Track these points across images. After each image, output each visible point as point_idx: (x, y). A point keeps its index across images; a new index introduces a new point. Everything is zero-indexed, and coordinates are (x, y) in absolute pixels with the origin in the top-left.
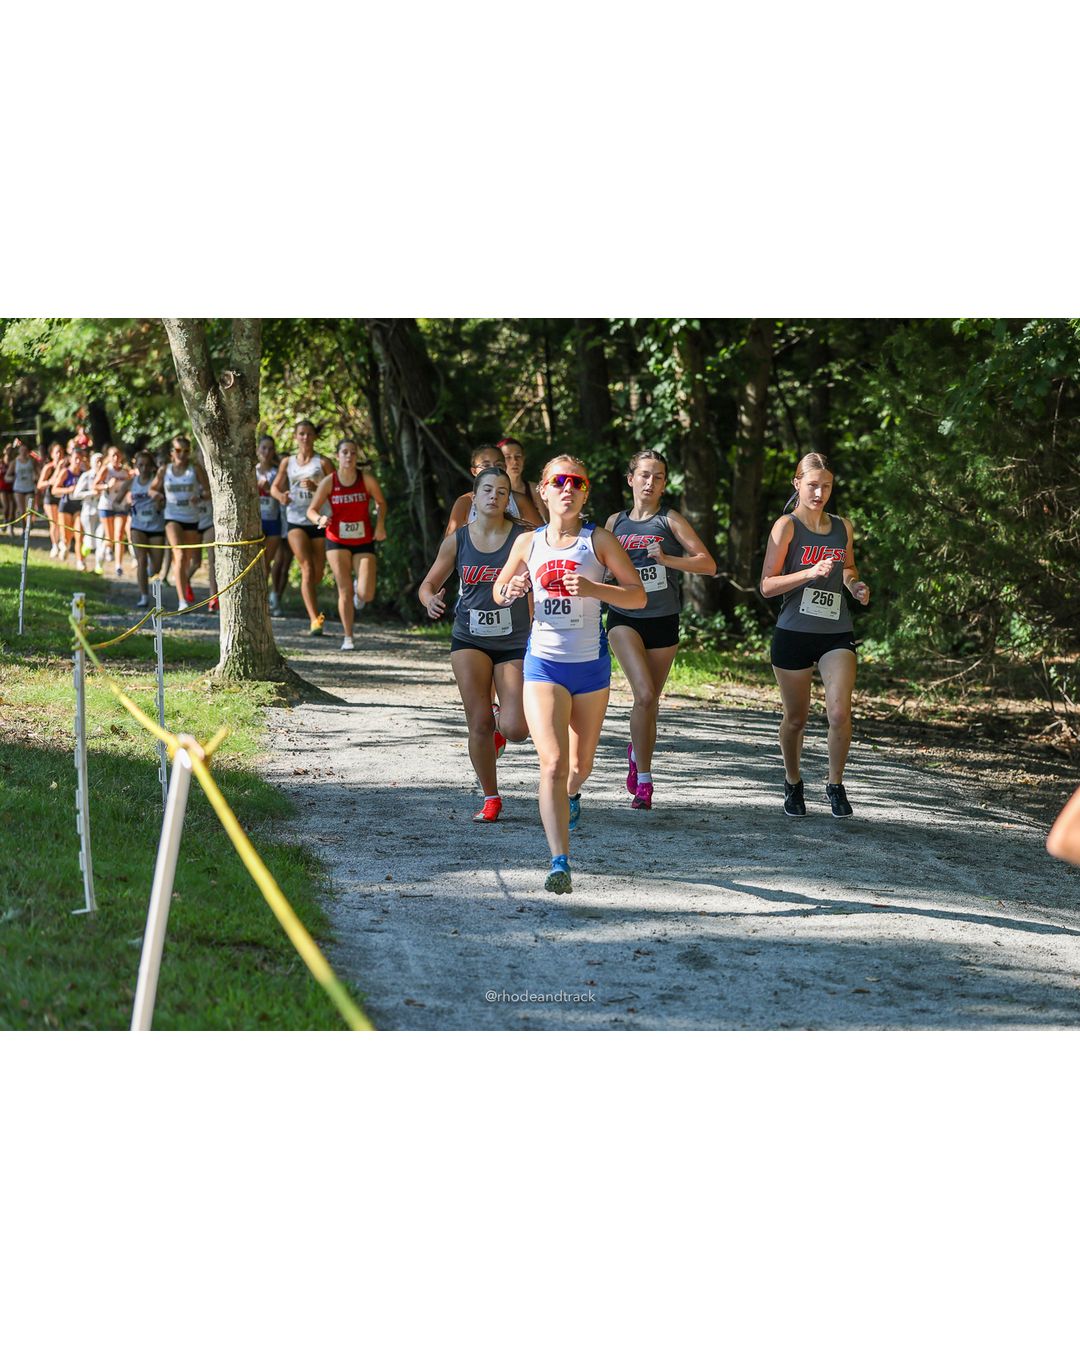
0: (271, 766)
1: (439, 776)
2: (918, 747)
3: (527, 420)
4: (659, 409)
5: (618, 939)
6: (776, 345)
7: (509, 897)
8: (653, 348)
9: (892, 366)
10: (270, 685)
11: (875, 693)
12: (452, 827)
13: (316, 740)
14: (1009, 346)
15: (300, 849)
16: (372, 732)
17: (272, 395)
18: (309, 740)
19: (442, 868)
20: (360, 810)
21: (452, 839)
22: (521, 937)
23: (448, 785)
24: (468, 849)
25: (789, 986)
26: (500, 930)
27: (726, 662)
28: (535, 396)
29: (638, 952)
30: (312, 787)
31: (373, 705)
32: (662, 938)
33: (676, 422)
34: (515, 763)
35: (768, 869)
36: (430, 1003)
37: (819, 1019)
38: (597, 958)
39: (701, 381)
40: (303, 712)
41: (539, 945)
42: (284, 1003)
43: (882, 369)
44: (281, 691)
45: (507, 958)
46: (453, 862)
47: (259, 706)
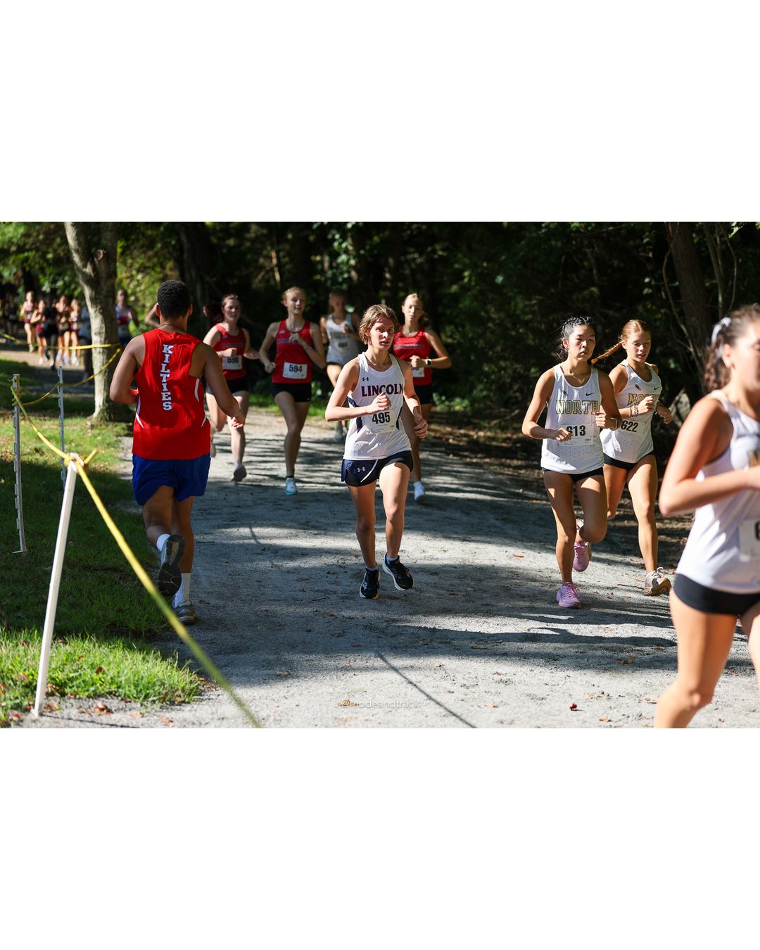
0: (124, 470)
2: (485, 458)
3: (266, 277)
4: (340, 271)
5: (317, 565)
6: (405, 234)
7: (258, 542)
8: (337, 236)
9: (470, 247)
10: (124, 425)
11: (460, 428)
12: (225, 503)
14: (534, 235)
17: (124, 263)
19: (219, 527)
21: (226, 510)
22: (264, 565)
23: (223, 480)
24: (234, 516)
26: (252, 561)
28: (271, 262)
29: (329, 573)
32: (343, 565)
33: (350, 278)
34: (261, 467)
36: (213, 602)
37: (429, 610)
38: (306, 577)
39: (363, 255)
41: (273, 569)
42: (131, 602)
43: (464, 248)
45: (256, 577)
46: (226, 523)
47: (117, 436)
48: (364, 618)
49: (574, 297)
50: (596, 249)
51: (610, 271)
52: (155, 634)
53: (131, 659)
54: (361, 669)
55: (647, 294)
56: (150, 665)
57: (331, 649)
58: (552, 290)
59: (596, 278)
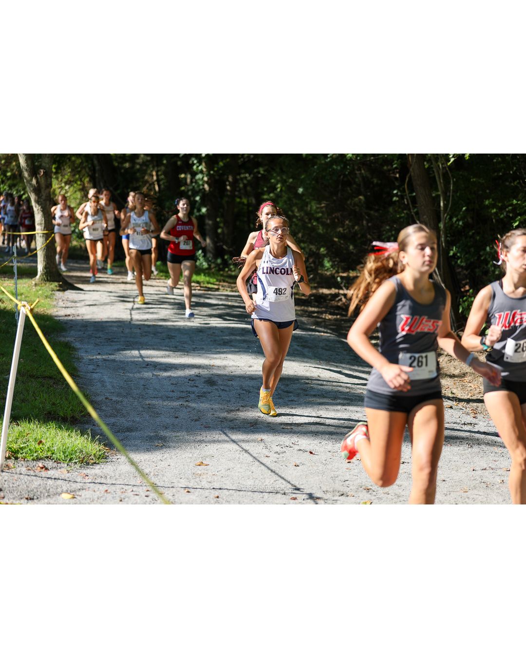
0: (57, 314)
1: (118, 317)
3: (150, 188)
4: (197, 184)
5: (182, 375)
6: (239, 161)
7: (144, 361)
8: (195, 162)
9: (281, 169)
10: (56, 284)
12: (122, 335)
13: (73, 303)
14: (323, 162)
15: (67, 343)
16: (93, 300)
17: (57, 178)
18: (70, 303)
19: (119, 350)
20: (89, 329)
21: (123, 339)
22: (147, 374)
23: (121, 320)
24: (128, 343)
25: (244, 392)
26: (140, 372)
27: (222, 275)
28: (153, 178)
29: (189, 380)
30: (71, 320)
31: (94, 291)
32: (199, 375)
33: (204, 189)
34: (145, 312)
35: (237, 350)
36: (114, 398)
38: (175, 382)
39: (212, 174)
40: (68, 293)
41: (154, 377)
42: (61, 398)
43: (278, 170)
44: (60, 286)
45: (142, 382)
46: (123, 348)
47: (52, 291)
48: (212, 409)
49: (349, 202)
50: (363, 171)
51: (371, 186)
52: (76, 420)
53: (61, 435)
54: (210, 442)
55: (395, 201)
56: (73, 439)
57: (191, 429)
58: (335, 198)
59: (362, 190)
